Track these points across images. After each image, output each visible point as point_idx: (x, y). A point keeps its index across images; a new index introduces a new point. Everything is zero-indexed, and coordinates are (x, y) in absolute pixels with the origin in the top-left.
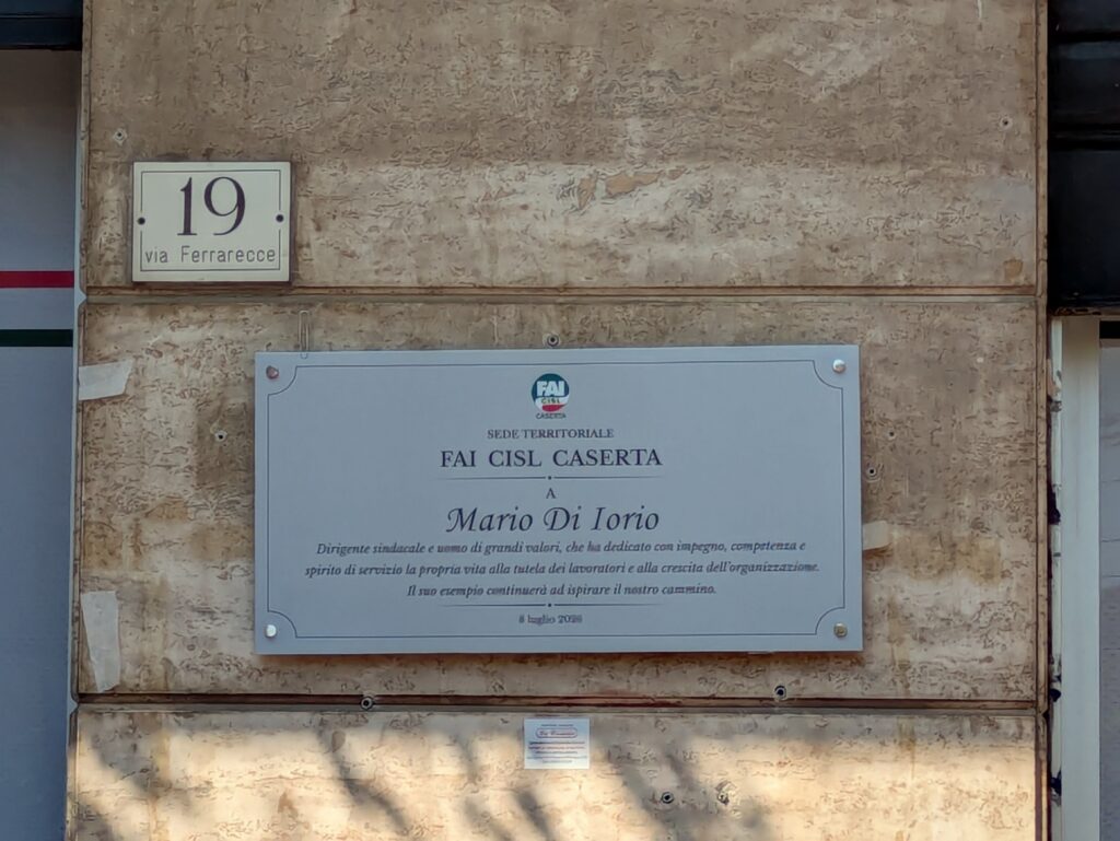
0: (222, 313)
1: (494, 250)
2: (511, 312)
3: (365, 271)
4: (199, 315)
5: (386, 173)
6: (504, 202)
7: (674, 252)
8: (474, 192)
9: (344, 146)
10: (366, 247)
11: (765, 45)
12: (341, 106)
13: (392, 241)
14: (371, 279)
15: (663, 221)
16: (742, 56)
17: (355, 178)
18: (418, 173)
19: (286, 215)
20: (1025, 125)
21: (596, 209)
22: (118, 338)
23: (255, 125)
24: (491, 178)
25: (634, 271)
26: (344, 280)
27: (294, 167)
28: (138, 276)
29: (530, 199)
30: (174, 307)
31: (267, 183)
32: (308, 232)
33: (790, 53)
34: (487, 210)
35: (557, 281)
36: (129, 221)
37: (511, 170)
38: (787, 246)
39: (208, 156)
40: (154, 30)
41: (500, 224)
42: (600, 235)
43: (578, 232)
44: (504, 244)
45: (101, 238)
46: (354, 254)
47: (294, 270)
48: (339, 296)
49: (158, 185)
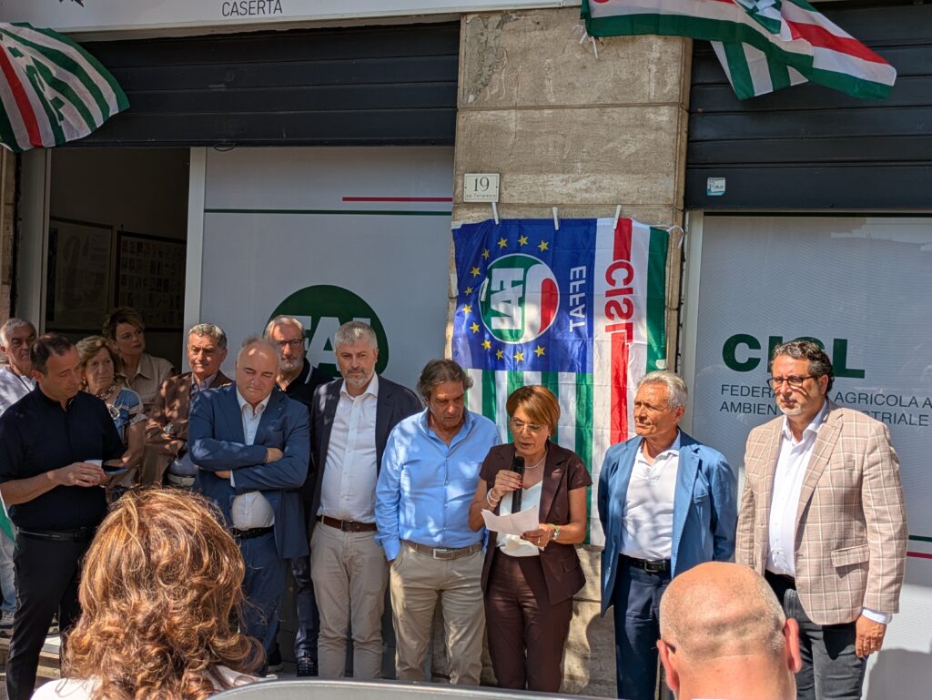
0: (483, 209)
1: (545, 196)
2: (548, 210)
3: (515, 200)
4: (478, 210)
5: (521, 176)
6: (548, 183)
7: (587, 195)
8: (541, 181)
9: (512, 170)
10: (516, 194)
11: (611, 145)
12: (512, 160)
13: (522, 193)
14: (517, 202)
15: (584, 188)
16: (605, 148)
17: (514, 177)
18: (529, 176)
19: (498, 186)
20: (673, 165)
21: (569, 185)
22: (461, 214)
23: (492, 165)
24: (545, 177)
25: (578, 200)
26: (511, 202)
27: (500, 175)
28: (465, 201)
29: (554, 182)
30: (473, 208)
31: (494, 179)
32: (503, 191)
33: (616, 147)
34: (544, 185)
35: (559, 202)
36: (463, 188)
37: (550, 176)
38: (613, 194)
39: (481, 172)
40: (470, 142)
41: (546, 189)
42: (570, 191)
43: (565, 191)
44: (547, 193)
45: (457, 192)
46: (513, 196)
47: (499, 200)
48: (510, 206)
49: (470, 179)
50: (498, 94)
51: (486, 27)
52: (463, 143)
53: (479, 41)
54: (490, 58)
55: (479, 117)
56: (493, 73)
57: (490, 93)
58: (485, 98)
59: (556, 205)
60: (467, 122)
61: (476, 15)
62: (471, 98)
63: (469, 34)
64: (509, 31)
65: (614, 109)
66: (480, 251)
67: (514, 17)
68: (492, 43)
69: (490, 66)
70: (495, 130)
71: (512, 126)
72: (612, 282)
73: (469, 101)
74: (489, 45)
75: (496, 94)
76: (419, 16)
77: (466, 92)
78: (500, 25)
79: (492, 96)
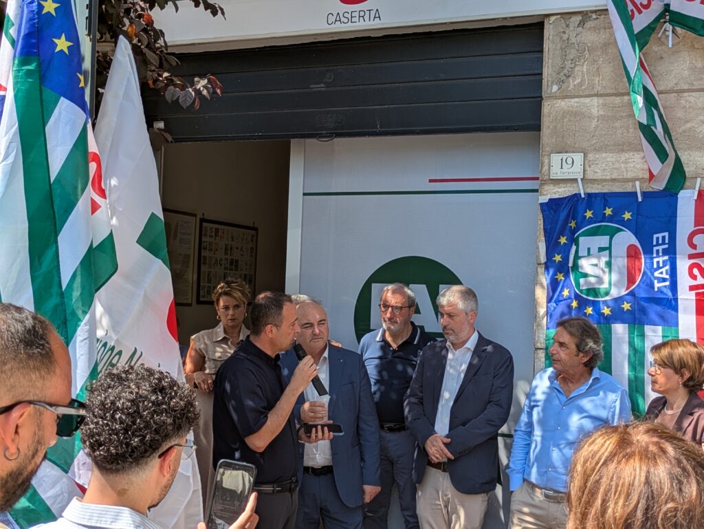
0: (569, 185)
1: (627, 171)
2: (630, 184)
3: (599, 176)
4: (564, 185)
5: (604, 155)
6: (630, 160)
8: (623, 159)
9: (595, 149)
10: (599, 171)
11: (688, 125)
12: (595, 141)
13: (605, 169)
14: (600, 177)
16: (683, 128)
17: (597, 156)
18: (611, 155)
19: (582, 164)
22: (547, 190)
23: (576, 146)
24: (627, 155)
26: (595, 178)
27: (584, 154)
28: (551, 178)
29: (635, 160)
30: (559, 184)
31: (579, 158)
32: (587, 168)
33: (694, 127)
34: (626, 162)
35: (641, 177)
36: (549, 166)
37: (631, 154)
39: (566, 152)
40: (555, 127)
41: (628, 165)
44: (629, 169)
45: (544, 170)
46: (597, 172)
47: (584, 177)
48: (593, 181)
49: (556, 159)
50: (581, 84)
51: (568, 26)
52: (549, 127)
53: (561, 38)
54: (573, 53)
55: (562, 104)
56: (576, 65)
57: (572, 83)
58: (569, 87)
59: (637, 179)
60: (551, 109)
61: (559, 16)
62: (555, 88)
63: (552, 33)
64: (590, 29)
65: (690, 94)
66: (566, 222)
67: (594, 16)
68: (573, 40)
69: (572, 60)
70: (577, 115)
71: (595, 111)
72: (694, 246)
73: (553, 91)
74: (570, 42)
75: (578, 84)
76: (505, 18)
77: (550, 83)
78: (581, 24)
79: (575, 85)
